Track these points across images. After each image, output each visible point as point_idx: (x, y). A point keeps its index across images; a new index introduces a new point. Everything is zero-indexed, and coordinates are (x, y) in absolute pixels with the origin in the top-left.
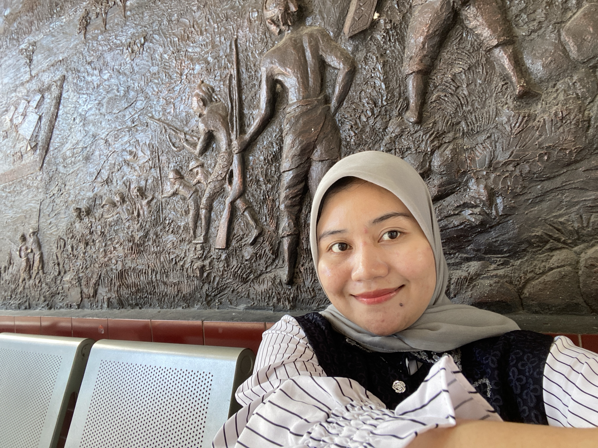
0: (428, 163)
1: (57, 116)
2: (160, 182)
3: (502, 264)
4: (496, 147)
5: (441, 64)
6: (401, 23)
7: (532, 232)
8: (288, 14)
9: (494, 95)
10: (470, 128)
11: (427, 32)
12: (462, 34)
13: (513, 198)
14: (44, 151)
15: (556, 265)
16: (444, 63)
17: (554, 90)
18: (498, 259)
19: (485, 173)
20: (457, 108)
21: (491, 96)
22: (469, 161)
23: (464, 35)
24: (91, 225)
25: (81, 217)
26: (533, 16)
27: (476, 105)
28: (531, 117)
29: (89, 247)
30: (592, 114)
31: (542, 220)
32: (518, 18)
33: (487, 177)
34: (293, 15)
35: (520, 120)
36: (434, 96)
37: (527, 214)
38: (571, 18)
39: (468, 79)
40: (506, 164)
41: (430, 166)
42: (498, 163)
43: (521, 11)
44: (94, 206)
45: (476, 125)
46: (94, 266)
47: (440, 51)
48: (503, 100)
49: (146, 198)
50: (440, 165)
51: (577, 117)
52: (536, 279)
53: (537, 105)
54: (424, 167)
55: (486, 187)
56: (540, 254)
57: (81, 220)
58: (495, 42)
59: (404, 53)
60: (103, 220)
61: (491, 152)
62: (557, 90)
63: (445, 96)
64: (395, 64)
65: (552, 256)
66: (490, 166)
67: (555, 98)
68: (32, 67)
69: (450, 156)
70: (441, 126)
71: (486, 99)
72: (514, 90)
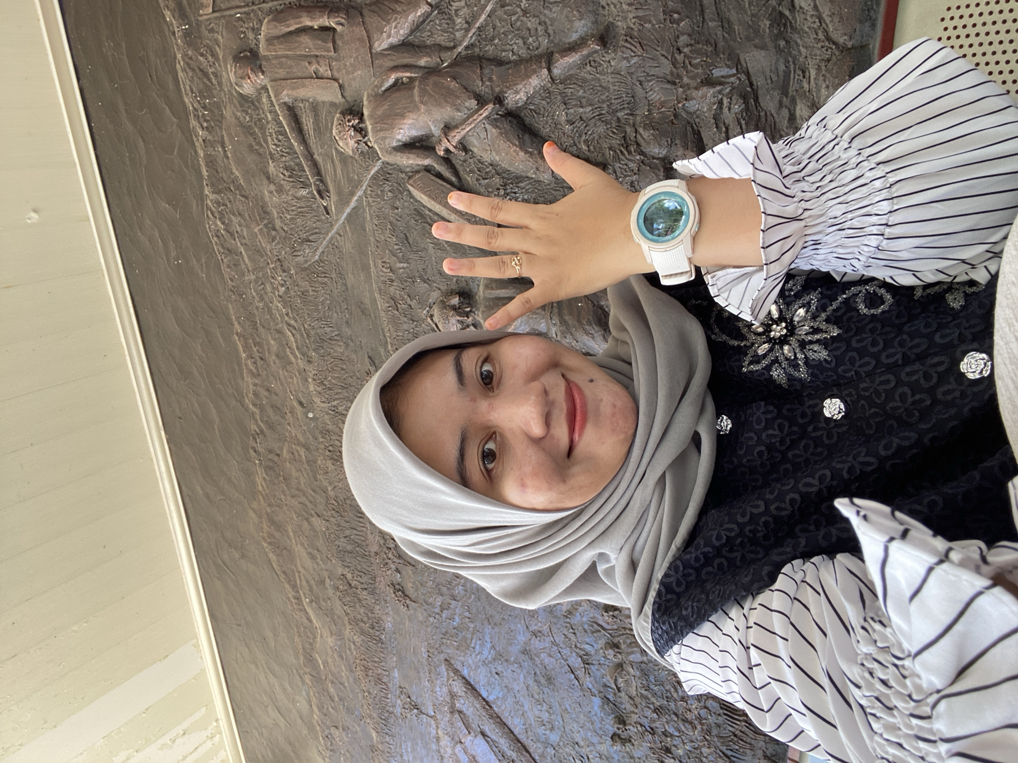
0: (655, 161)
1: (487, 702)
3: (804, 72)
4: (654, 75)
5: (553, 136)
6: (503, 178)
7: (765, 32)
8: (459, 308)
9: (598, 75)
10: (626, 106)
11: (517, 146)
12: (531, 110)
13: (718, 55)
14: (524, 753)
16: (553, 133)
17: (607, 8)
18: (797, 77)
19: (681, 90)
20: (603, 121)
21: (599, 80)
22: (663, 109)
23: (533, 107)
24: (641, 725)
25: (625, 739)
26: (533, 32)
27: (603, 97)
28: (629, 34)
29: (673, 748)
31: (752, 20)
32: (531, 47)
33: (687, 87)
34: (462, 303)
36: (584, 147)
37: (741, 38)
39: (575, 106)
40: (674, 63)
41: (658, 159)
42: (672, 73)
43: (525, 43)
44: (615, 705)
45: (625, 99)
46: (706, 757)
47: (541, 137)
48: (605, 66)
50: (659, 145)
53: (617, 27)
54: (657, 165)
55: (696, 88)
57: (630, 741)
58: (545, 71)
59: (532, 178)
60: (638, 700)
61: (658, 81)
62: (608, 4)
63: (586, 134)
64: (539, 190)
65: (801, 7)
66: (674, 83)
67: (615, 7)
68: (423, 709)
69: (652, 132)
70: (615, 142)
71: (601, 86)
72: (596, 52)
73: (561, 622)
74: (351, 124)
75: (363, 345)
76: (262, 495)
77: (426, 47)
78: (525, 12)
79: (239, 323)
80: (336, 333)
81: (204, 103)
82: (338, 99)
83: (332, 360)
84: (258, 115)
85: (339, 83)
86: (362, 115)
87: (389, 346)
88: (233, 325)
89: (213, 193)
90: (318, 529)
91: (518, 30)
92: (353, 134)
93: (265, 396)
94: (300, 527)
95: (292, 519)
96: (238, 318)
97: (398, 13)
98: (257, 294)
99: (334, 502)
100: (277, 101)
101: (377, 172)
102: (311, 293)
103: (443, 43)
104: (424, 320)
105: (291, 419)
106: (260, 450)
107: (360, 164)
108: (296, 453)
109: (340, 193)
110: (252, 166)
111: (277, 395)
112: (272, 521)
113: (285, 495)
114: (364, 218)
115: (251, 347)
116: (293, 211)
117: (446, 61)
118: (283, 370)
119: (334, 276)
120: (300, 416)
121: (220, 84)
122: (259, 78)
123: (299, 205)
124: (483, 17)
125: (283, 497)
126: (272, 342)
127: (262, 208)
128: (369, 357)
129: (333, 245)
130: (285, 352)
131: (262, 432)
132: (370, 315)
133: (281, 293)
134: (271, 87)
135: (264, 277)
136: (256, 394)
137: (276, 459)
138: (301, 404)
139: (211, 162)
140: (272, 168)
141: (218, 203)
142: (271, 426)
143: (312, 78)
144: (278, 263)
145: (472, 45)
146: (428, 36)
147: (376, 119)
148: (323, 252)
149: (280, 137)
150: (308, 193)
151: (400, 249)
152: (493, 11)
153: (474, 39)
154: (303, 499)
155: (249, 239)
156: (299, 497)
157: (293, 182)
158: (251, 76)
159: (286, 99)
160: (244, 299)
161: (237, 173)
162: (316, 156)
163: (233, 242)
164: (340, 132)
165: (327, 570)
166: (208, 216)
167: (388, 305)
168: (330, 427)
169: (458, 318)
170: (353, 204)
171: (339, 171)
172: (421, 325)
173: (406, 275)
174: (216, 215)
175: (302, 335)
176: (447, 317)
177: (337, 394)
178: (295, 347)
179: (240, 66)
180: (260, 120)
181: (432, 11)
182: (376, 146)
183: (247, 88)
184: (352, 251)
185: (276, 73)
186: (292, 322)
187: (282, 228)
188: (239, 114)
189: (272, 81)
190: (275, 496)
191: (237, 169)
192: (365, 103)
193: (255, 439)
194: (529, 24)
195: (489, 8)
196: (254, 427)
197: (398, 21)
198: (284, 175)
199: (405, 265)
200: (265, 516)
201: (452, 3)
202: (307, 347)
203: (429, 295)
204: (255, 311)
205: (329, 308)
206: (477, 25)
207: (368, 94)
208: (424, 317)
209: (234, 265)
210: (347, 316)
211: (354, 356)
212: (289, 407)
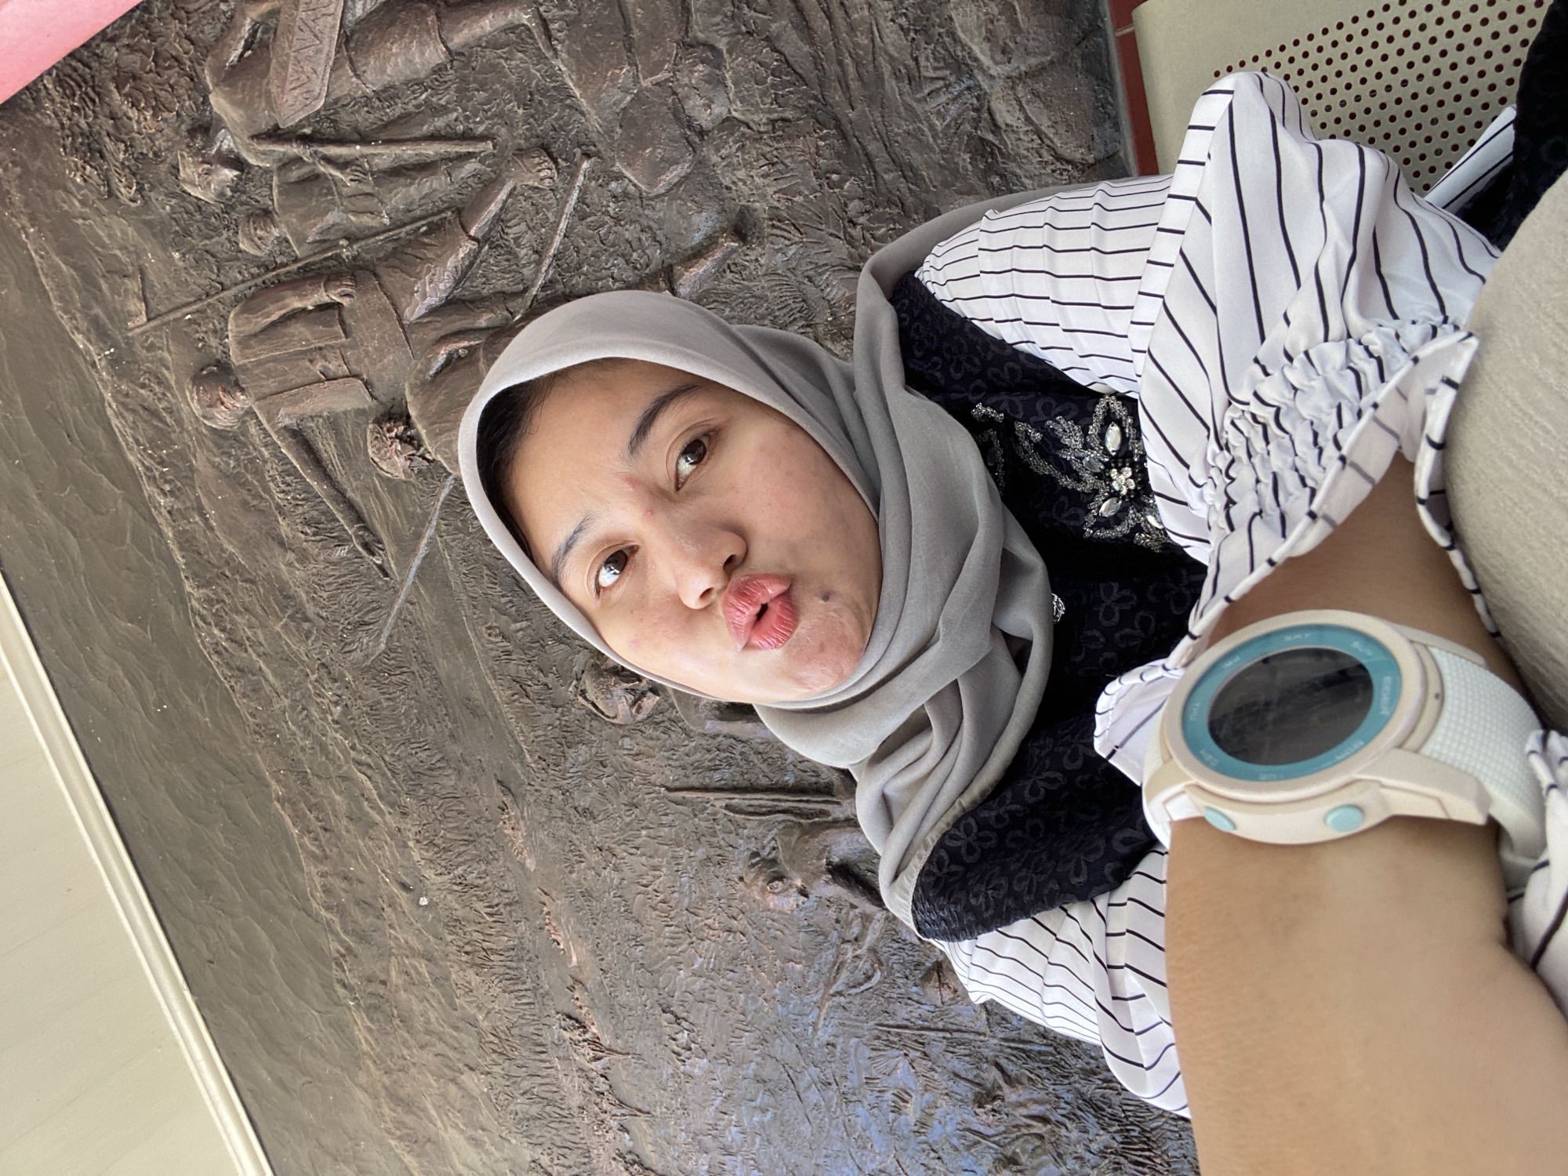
2: (956, 1035)
4: (826, 265)
7: (967, 170)
9: (745, 283)
10: (798, 315)
13: (910, 217)
15: (1018, 114)
17: (734, 188)
21: (749, 288)
26: (635, 244)
27: (761, 311)
28: (775, 217)
30: (764, 120)
31: (944, 159)
35: (778, 232)
37: (934, 187)
38: (635, 185)
40: (851, 241)
42: (851, 256)
43: (627, 262)
45: (793, 306)
48: (752, 267)
49: (1000, 1088)
51: (768, 141)
52: (1052, 142)
53: (755, 210)
56: (1006, 145)
58: (667, 293)
61: (834, 271)
62: (734, 183)
65: (1007, 125)
67: (745, 183)
69: (845, 343)
71: (753, 296)
72: (734, 251)
73: (913, 1145)
74: (393, 434)
75: (485, 765)
76: (371, 1057)
77: (483, 299)
78: (617, 220)
79: (278, 781)
80: (438, 757)
81: (160, 457)
82: (367, 402)
83: (441, 802)
84: (248, 454)
85: (362, 380)
86: (409, 417)
87: (528, 756)
88: (268, 786)
89: (198, 587)
90: (476, 1092)
91: (613, 246)
92: (399, 448)
93: (344, 890)
94: (444, 1096)
95: (429, 1086)
96: (275, 775)
97: (430, 260)
98: (299, 727)
99: (492, 1038)
100: (272, 427)
101: (449, 495)
102: (385, 704)
103: (507, 289)
104: (572, 702)
105: (393, 916)
106: (353, 981)
107: (420, 490)
108: (412, 972)
109: (398, 540)
110: (253, 532)
111: (361, 882)
112: (396, 1099)
113: (408, 1048)
114: (445, 569)
115: (305, 815)
116: (329, 584)
117: (518, 312)
118: (364, 839)
119: (415, 668)
120: (406, 907)
121: (179, 422)
122: (238, 401)
123: (337, 573)
124: (558, 239)
125: (405, 1052)
126: (338, 798)
127: (281, 591)
128: (499, 782)
129: (405, 620)
130: (361, 809)
131: (349, 949)
132: (486, 715)
133: (336, 717)
134: (260, 408)
135: (304, 697)
136: (327, 891)
137: (381, 990)
138: (405, 887)
139: (187, 541)
140: (284, 528)
141: (209, 601)
142: (362, 937)
143: (320, 381)
144: (323, 671)
145: (551, 281)
146: (484, 283)
147: (429, 418)
148: (391, 636)
149: (288, 479)
150: (348, 552)
151: (511, 601)
152: (570, 229)
153: (551, 272)
154: (440, 1047)
155: (270, 645)
156: (434, 1045)
157: (321, 540)
158: (225, 400)
159: (287, 421)
160: (278, 740)
161: (231, 549)
162: (350, 494)
163: (244, 655)
164: (379, 450)
165: (506, 1160)
166: (196, 625)
167: (510, 692)
168: (460, 913)
169: (626, 685)
170: (423, 549)
171: (390, 507)
172: (569, 711)
173: (529, 639)
174: (210, 620)
175: (384, 775)
176: (608, 689)
177: (459, 854)
178: (376, 797)
179: (204, 390)
180: (252, 461)
181: (481, 248)
182: (439, 458)
183: (223, 419)
184: (437, 623)
185: (262, 386)
186: (364, 758)
187: (318, 615)
188: (217, 459)
189: (258, 399)
190: (392, 1054)
191: (230, 543)
192: (409, 398)
193: (339, 965)
194: (627, 235)
195: (563, 225)
196: (334, 946)
197: (433, 271)
198: (306, 534)
199: (524, 624)
200: (383, 1093)
201: (507, 230)
202: (395, 792)
203: (572, 660)
204: (301, 755)
205: (418, 721)
206: (552, 252)
207: (411, 384)
208: (572, 697)
209: (253, 690)
210: (450, 725)
211: (475, 787)
212: (385, 898)
